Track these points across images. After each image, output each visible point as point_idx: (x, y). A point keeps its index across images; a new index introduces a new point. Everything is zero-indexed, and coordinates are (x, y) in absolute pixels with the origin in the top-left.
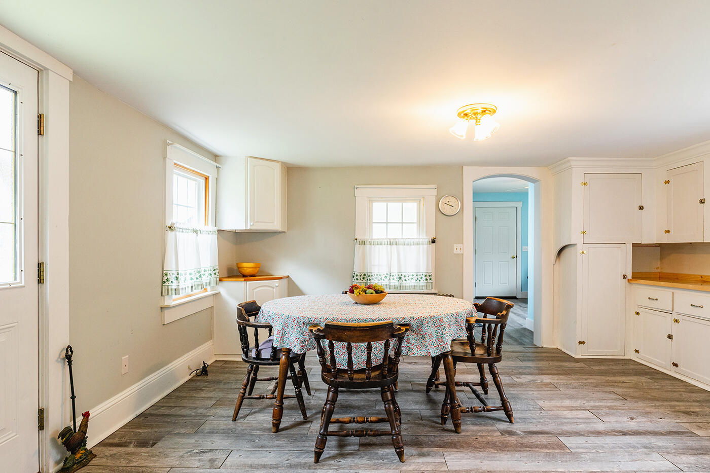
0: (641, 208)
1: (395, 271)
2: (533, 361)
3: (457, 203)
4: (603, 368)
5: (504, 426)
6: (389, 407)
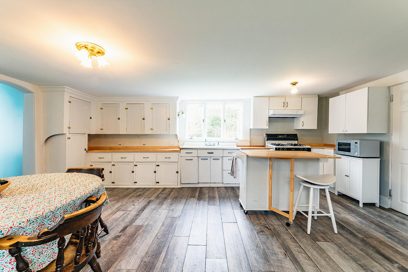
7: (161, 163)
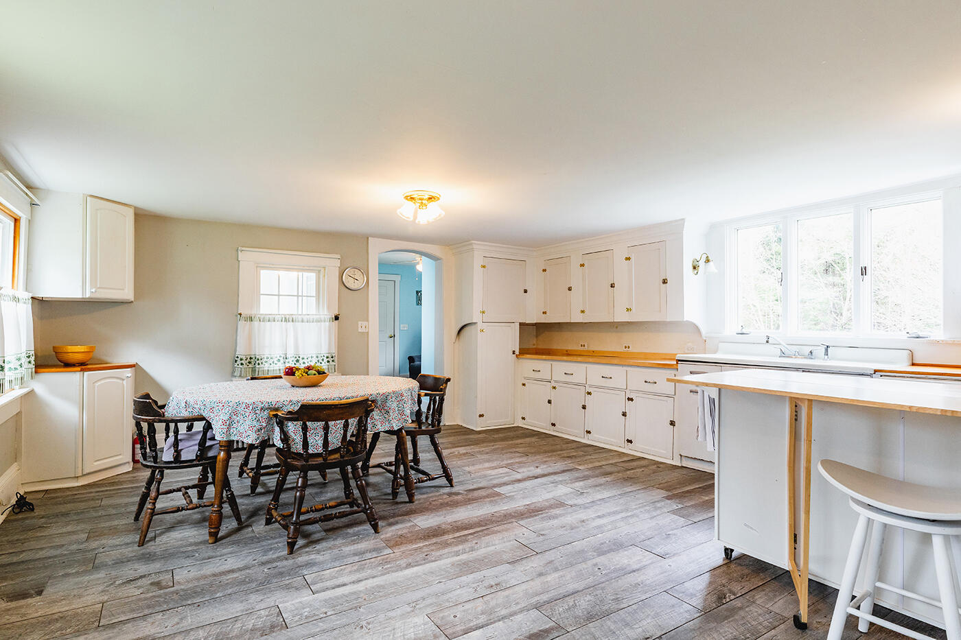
0: (526, 291)
1: (291, 353)
2: (447, 437)
3: (362, 276)
4: (501, 435)
5: (447, 490)
6: (361, 483)
7: (637, 395)
